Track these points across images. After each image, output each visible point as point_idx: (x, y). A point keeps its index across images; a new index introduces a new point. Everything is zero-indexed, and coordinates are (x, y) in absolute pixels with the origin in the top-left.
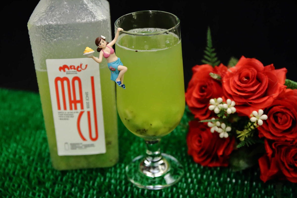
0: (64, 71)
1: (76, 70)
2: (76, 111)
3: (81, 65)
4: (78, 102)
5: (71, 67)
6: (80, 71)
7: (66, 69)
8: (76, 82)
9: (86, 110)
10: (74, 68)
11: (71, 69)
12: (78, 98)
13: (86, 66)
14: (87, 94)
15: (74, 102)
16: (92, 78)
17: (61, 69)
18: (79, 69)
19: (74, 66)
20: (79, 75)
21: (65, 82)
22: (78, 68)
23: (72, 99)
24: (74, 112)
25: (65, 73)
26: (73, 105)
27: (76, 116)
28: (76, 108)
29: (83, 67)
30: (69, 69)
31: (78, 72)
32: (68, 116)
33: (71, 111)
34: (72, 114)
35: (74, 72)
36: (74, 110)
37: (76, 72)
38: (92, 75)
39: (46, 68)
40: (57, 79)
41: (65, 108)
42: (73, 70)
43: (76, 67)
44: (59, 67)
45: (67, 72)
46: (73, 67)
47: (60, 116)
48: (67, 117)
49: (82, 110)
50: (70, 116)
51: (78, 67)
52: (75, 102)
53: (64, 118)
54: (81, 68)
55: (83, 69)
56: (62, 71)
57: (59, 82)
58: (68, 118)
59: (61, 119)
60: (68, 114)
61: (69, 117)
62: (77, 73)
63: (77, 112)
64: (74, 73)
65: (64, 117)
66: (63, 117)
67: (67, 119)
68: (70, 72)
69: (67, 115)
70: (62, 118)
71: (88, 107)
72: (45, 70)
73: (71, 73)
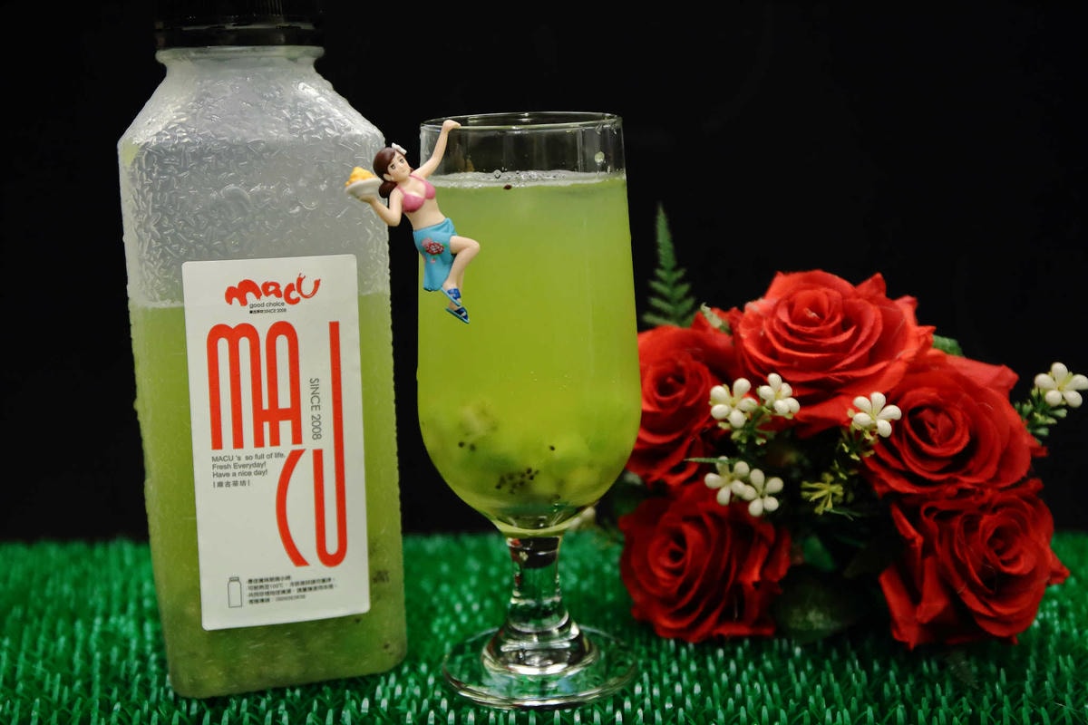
0: (244, 302)
1: (282, 300)
2: (275, 449)
3: (300, 281)
4: (285, 414)
5: (266, 286)
6: (297, 301)
7: (250, 297)
8: (282, 342)
9: (309, 444)
10: (278, 293)
11: (267, 294)
12: (284, 402)
13: (317, 283)
14: (315, 384)
15: (269, 416)
16: (334, 327)
17: (231, 294)
18: (294, 295)
19: (277, 285)
20: (291, 315)
21: (244, 344)
22: (291, 293)
23: (266, 406)
24: (270, 456)
25: (247, 308)
26: (266, 426)
27: (277, 467)
28: (275, 441)
29: (307, 287)
30: (258, 296)
31: (287, 306)
32: (247, 470)
33: (259, 451)
34: (261, 461)
35: (277, 304)
36: (268, 448)
37: (283, 304)
38: (334, 320)
39: (180, 296)
40: (218, 332)
41: (238, 443)
42: (273, 298)
43: (283, 289)
44: (225, 290)
45: (252, 306)
46: (272, 288)
47: (220, 471)
48: (243, 474)
49: (297, 447)
50: (253, 470)
51: (290, 288)
52: (275, 415)
53: (231, 479)
54: (300, 291)
55: (306, 297)
56: (235, 300)
57: (223, 345)
58: (246, 478)
59: (220, 484)
60: (249, 462)
61: (250, 474)
62: (285, 310)
63: (279, 455)
64: (277, 308)
65: (234, 474)
66: (228, 475)
67: (243, 483)
68: (263, 305)
69: (244, 466)
70: (224, 479)
71: (317, 436)
72: (176, 304)
73: (265, 308)
